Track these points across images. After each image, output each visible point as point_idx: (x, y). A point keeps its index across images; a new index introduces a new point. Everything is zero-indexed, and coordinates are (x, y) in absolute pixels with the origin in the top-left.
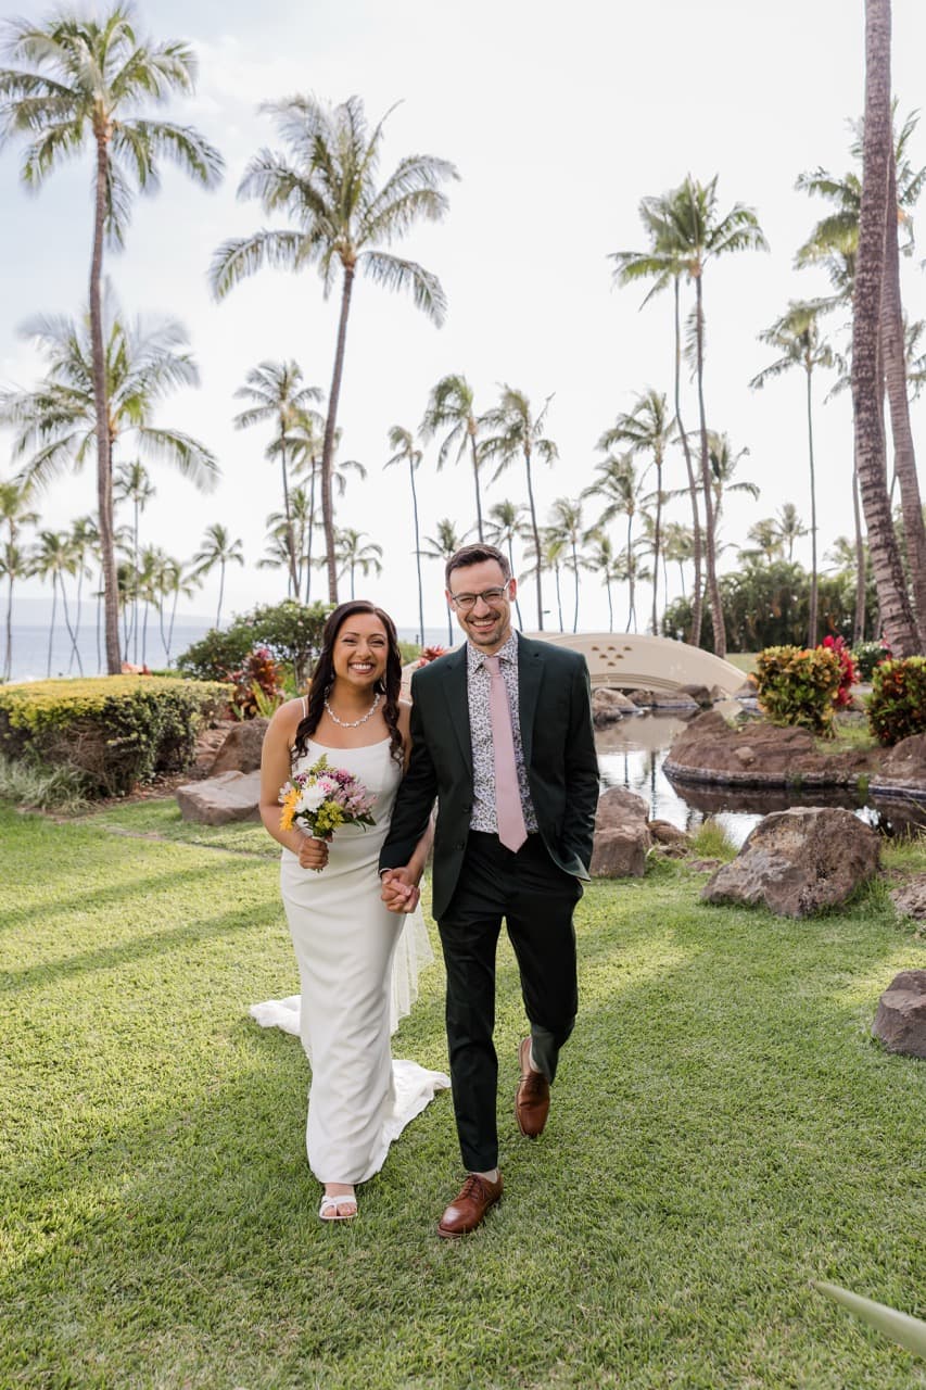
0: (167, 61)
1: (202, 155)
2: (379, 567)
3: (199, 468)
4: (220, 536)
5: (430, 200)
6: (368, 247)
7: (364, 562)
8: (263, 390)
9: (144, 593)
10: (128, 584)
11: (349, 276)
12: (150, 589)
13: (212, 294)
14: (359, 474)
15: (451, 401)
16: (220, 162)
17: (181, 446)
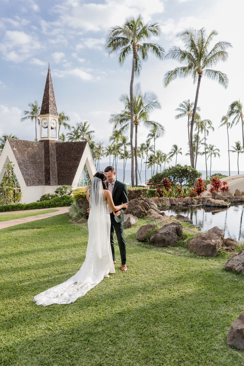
0: (152, 28)
1: (160, 50)
2: (219, 155)
3: (159, 130)
4: (176, 147)
5: (222, 54)
6: (206, 68)
7: (215, 153)
8: (183, 109)
9: (157, 162)
10: (153, 160)
11: (200, 77)
12: (158, 161)
13: (164, 85)
14: (212, 130)
15: (236, 108)
16: (164, 51)
17: (154, 125)
